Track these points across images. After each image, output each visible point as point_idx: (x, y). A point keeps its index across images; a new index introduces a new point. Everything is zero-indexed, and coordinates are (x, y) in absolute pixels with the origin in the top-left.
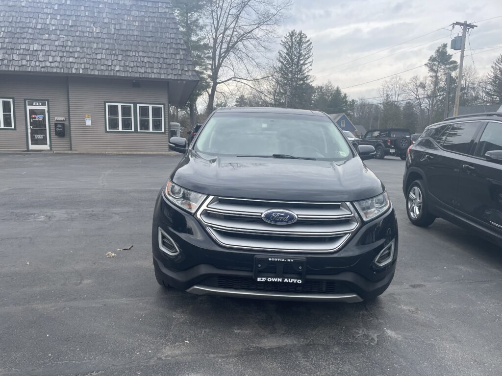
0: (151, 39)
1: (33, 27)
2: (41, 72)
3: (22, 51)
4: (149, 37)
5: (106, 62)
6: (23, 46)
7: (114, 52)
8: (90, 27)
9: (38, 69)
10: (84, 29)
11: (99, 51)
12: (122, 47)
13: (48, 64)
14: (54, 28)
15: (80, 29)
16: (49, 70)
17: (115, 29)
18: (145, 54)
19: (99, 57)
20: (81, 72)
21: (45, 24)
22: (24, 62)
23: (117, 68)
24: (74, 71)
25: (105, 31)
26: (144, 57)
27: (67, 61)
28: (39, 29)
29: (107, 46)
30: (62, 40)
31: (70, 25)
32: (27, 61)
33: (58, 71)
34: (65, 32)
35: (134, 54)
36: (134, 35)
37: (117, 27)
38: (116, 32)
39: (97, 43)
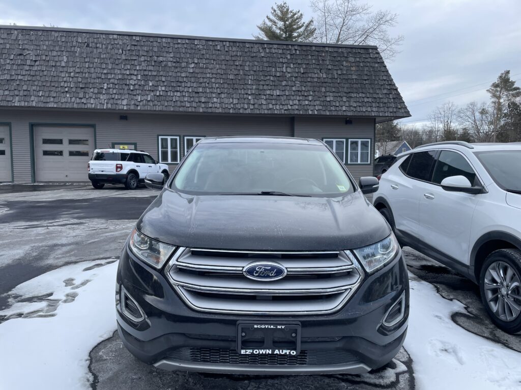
0: (367, 82)
1: (274, 75)
2: (285, 114)
3: (267, 96)
4: (366, 80)
5: (334, 104)
6: (268, 92)
7: (339, 94)
8: (318, 73)
9: (283, 112)
10: (313, 75)
11: (328, 94)
12: (345, 90)
13: (290, 107)
14: (289, 75)
15: (310, 75)
16: (292, 112)
17: (337, 74)
18: (364, 95)
19: (328, 99)
20: (316, 113)
21: (283, 72)
22: (271, 106)
23: (344, 108)
24: (310, 112)
25: (330, 76)
26: (364, 97)
27: (304, 104)
28: (279, 77)
29: (334, 90)
30: (297, 85)
31: (302, 72)
32: (273, 105)
33: (298, 113)
34: (299, 79)
35: (355, 96)
36: (353, 79)
37: (339, 72)
38: (339, 76)
39: (325, 87)
